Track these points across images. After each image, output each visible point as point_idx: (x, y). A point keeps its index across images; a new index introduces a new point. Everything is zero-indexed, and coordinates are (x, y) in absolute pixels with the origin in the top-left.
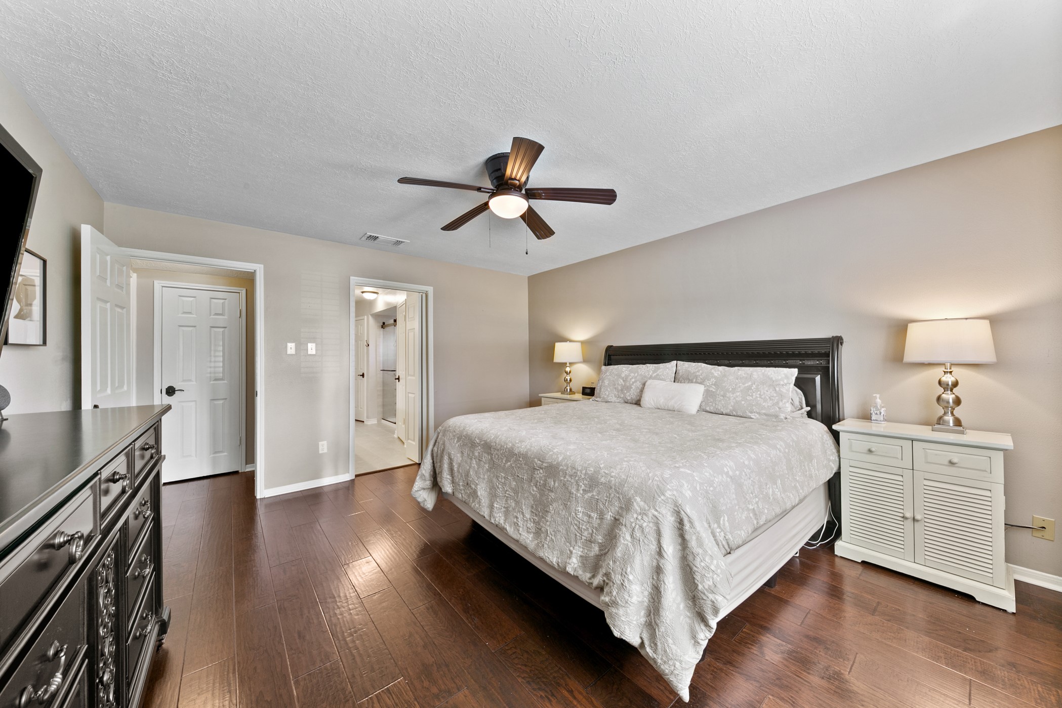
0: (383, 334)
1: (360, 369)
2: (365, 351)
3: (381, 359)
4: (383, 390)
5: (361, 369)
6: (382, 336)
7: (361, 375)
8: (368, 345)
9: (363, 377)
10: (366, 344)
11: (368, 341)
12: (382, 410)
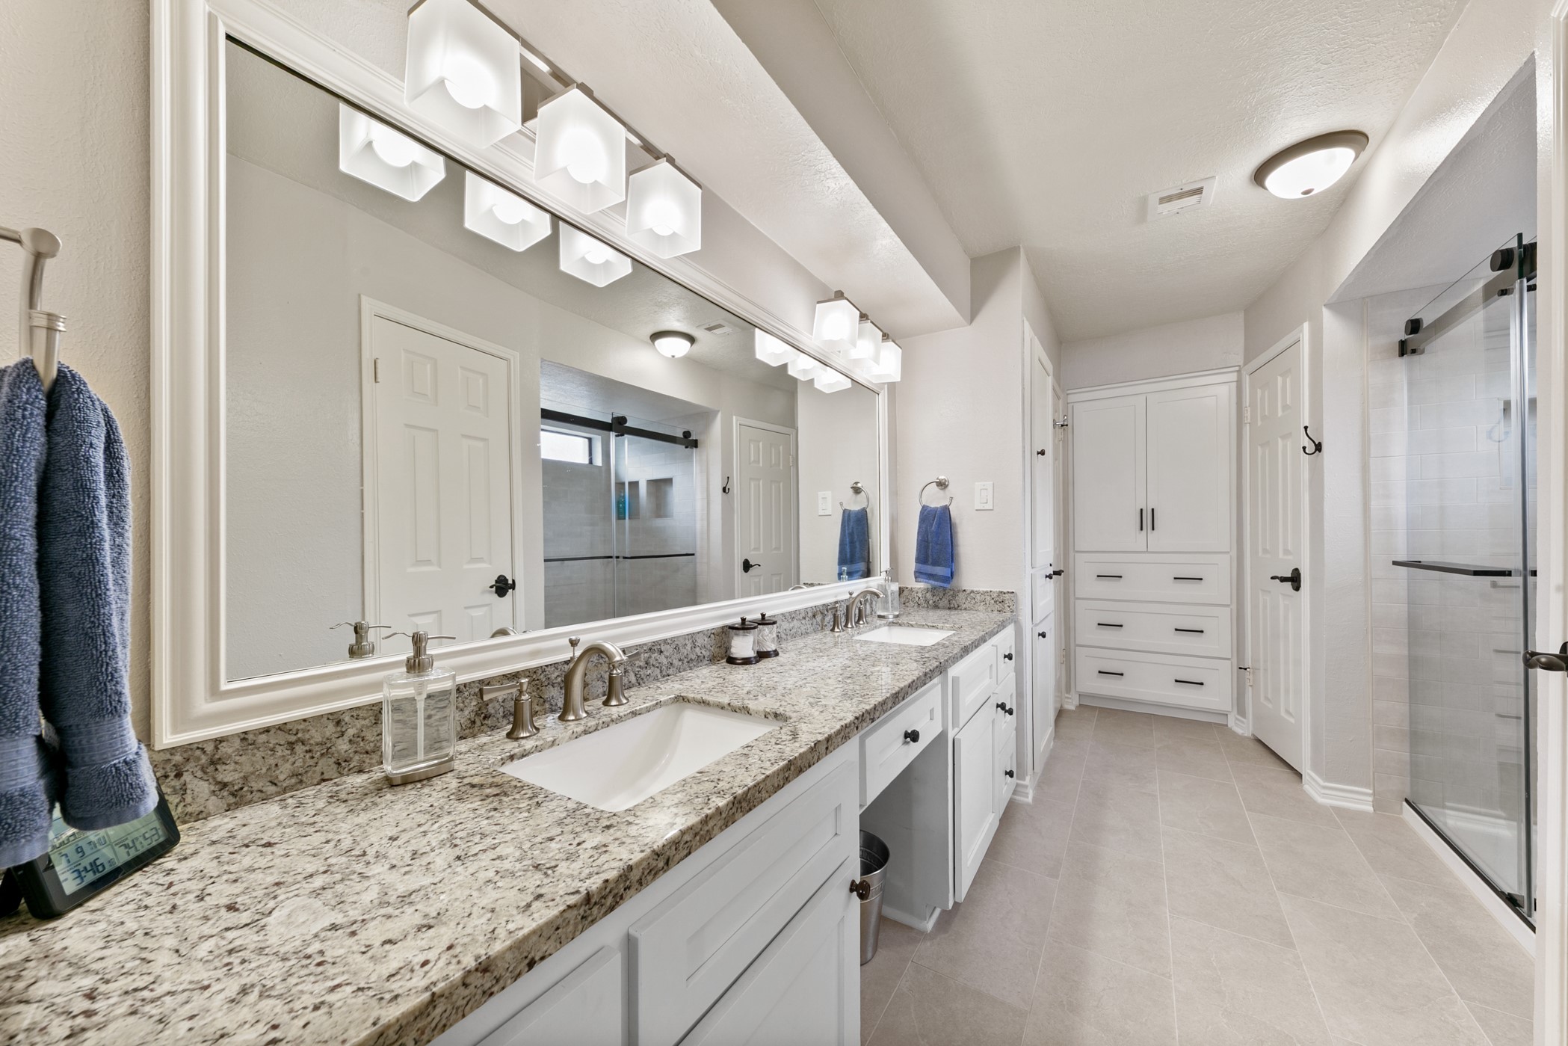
0: (1411, 384)
1: (1281, 555)
2: (1306, 475)
3: (1400, 508)
4: (1414, 663)
5: (1286, 552)
6: (1403, 396)
7: (1283, 580)
8: (1319, 447)
9: (1297, 588)
10: (1307, 442)
11: (1319, 429)
12: (1406, 756)
